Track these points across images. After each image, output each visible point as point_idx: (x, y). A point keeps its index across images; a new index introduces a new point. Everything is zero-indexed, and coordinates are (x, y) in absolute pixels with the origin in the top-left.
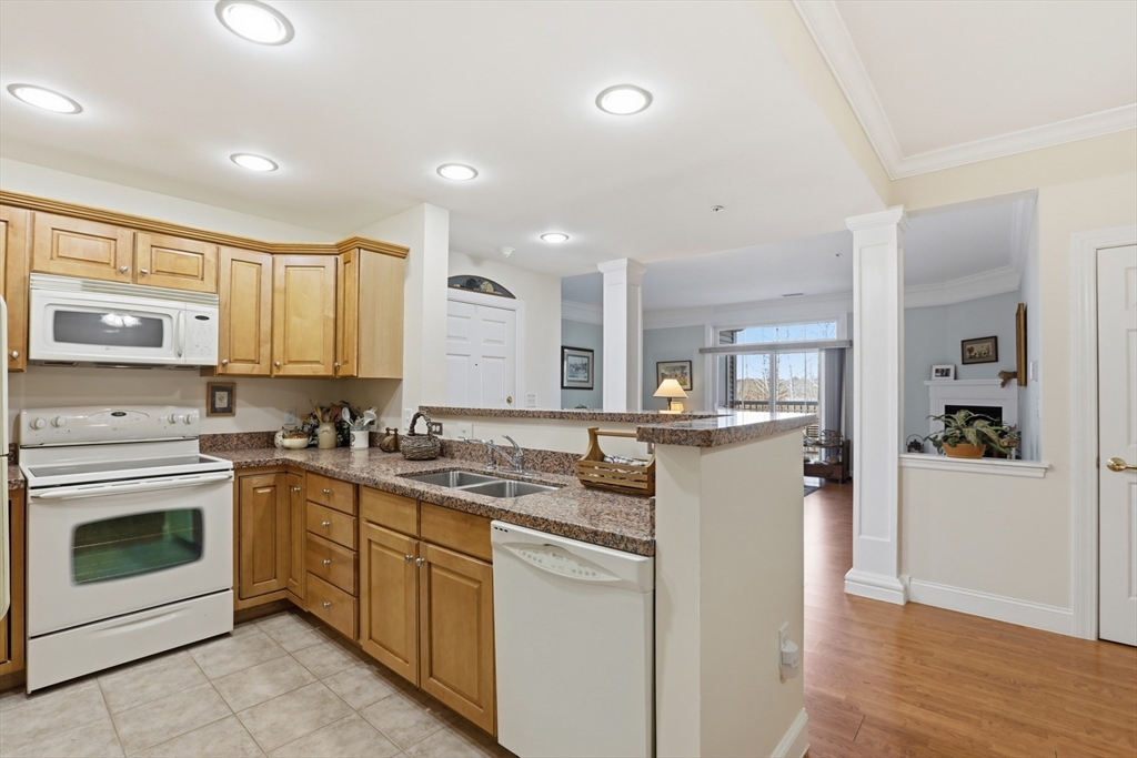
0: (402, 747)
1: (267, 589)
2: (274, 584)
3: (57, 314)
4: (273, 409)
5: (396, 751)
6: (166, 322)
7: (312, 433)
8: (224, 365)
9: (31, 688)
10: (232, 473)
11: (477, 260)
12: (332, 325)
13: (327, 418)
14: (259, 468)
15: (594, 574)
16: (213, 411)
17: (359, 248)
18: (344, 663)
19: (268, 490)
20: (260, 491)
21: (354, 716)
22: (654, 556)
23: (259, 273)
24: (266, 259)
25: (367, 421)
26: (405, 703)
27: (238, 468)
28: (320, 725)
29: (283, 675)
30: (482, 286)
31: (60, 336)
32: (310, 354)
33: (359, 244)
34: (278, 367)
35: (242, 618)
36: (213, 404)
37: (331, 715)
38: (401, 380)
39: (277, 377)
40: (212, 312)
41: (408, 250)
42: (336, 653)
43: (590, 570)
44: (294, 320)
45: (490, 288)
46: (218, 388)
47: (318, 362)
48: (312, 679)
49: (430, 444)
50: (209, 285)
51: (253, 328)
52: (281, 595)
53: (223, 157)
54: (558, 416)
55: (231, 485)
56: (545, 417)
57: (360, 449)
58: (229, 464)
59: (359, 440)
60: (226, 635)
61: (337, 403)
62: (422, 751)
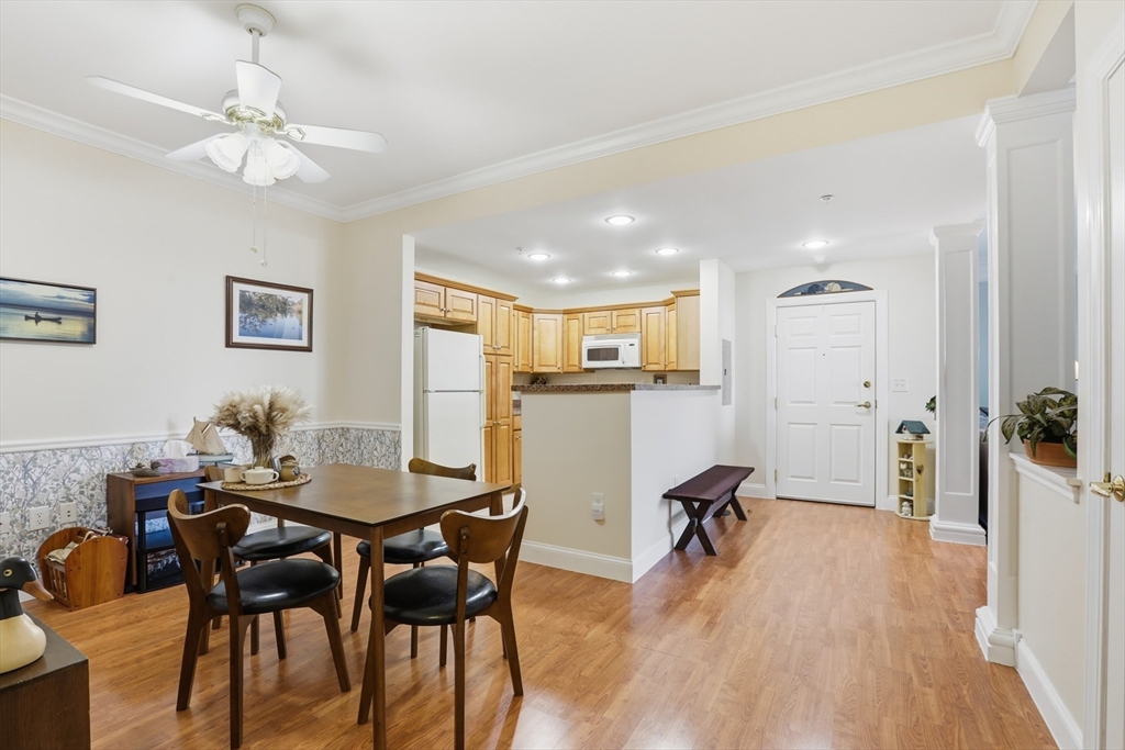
3: (588, 350)
6: (620, 348)
8: (644, 366)
23: (660, 318)
24: (662, 309)
30: (827, 288)
31: (590, 358)
33: (676, 295)
34: (666, 365)
40: (636, 341)
45: (837, 287)
50: (637, 329)
51: (657, 346)
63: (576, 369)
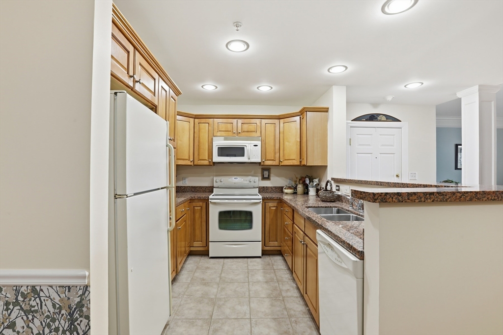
0: (290, 316)
1: (273, 245)
2: (276, 243)
3: (219, 148)
4: (284, 178)
5: (287, 317)
6: (245, 147)
7: (295, 188)
8: (263, 162)
9: (210, 256)
10: (261, 200)
11: (375, 105)
12: (299, 144)
13: (301, 182)
14: (271, 199)
15: (341, 263)
16: (264, 178)
17: (306, 111)
18: (289, 279)
19: (275, 208)
20: (272, 208)
21: (281, 298)
22: (363, 260)
23: (275, 127)
24: (277, 121)
25: (315, 184)
26: (301, 302)
27: (264, 199)
28: (269, 296)
29: (268, 276)
30: (379, 118)
31: (220, 155)
32: (291, 156)
33: (306, 110)
34: (281, 162)
35: (265, 253)
36: (263, 175)
37: (274, 295)
38: (327, 166)
39: (281, 166)
40: (259, 143)
41: (328, 108)
42: (289, 275)
43: (340, 261)
44: (287, 143)
45: (384, 118)
46: (265, 170)
47: (294, 159)
48: (275, 281)
49: (331, 195)
50: (258, 134)
51: (273, 148)
52: (278, 248)
53: (255, 88)
54: (379, 184)
55: (261, 205)
56: (374, 184)
57: (312, 196)
58: (260, 197)
59: (312, 192)
60: (259, 257)
61: (304, 176)
62: (296, 321)
63: (206, 163)
